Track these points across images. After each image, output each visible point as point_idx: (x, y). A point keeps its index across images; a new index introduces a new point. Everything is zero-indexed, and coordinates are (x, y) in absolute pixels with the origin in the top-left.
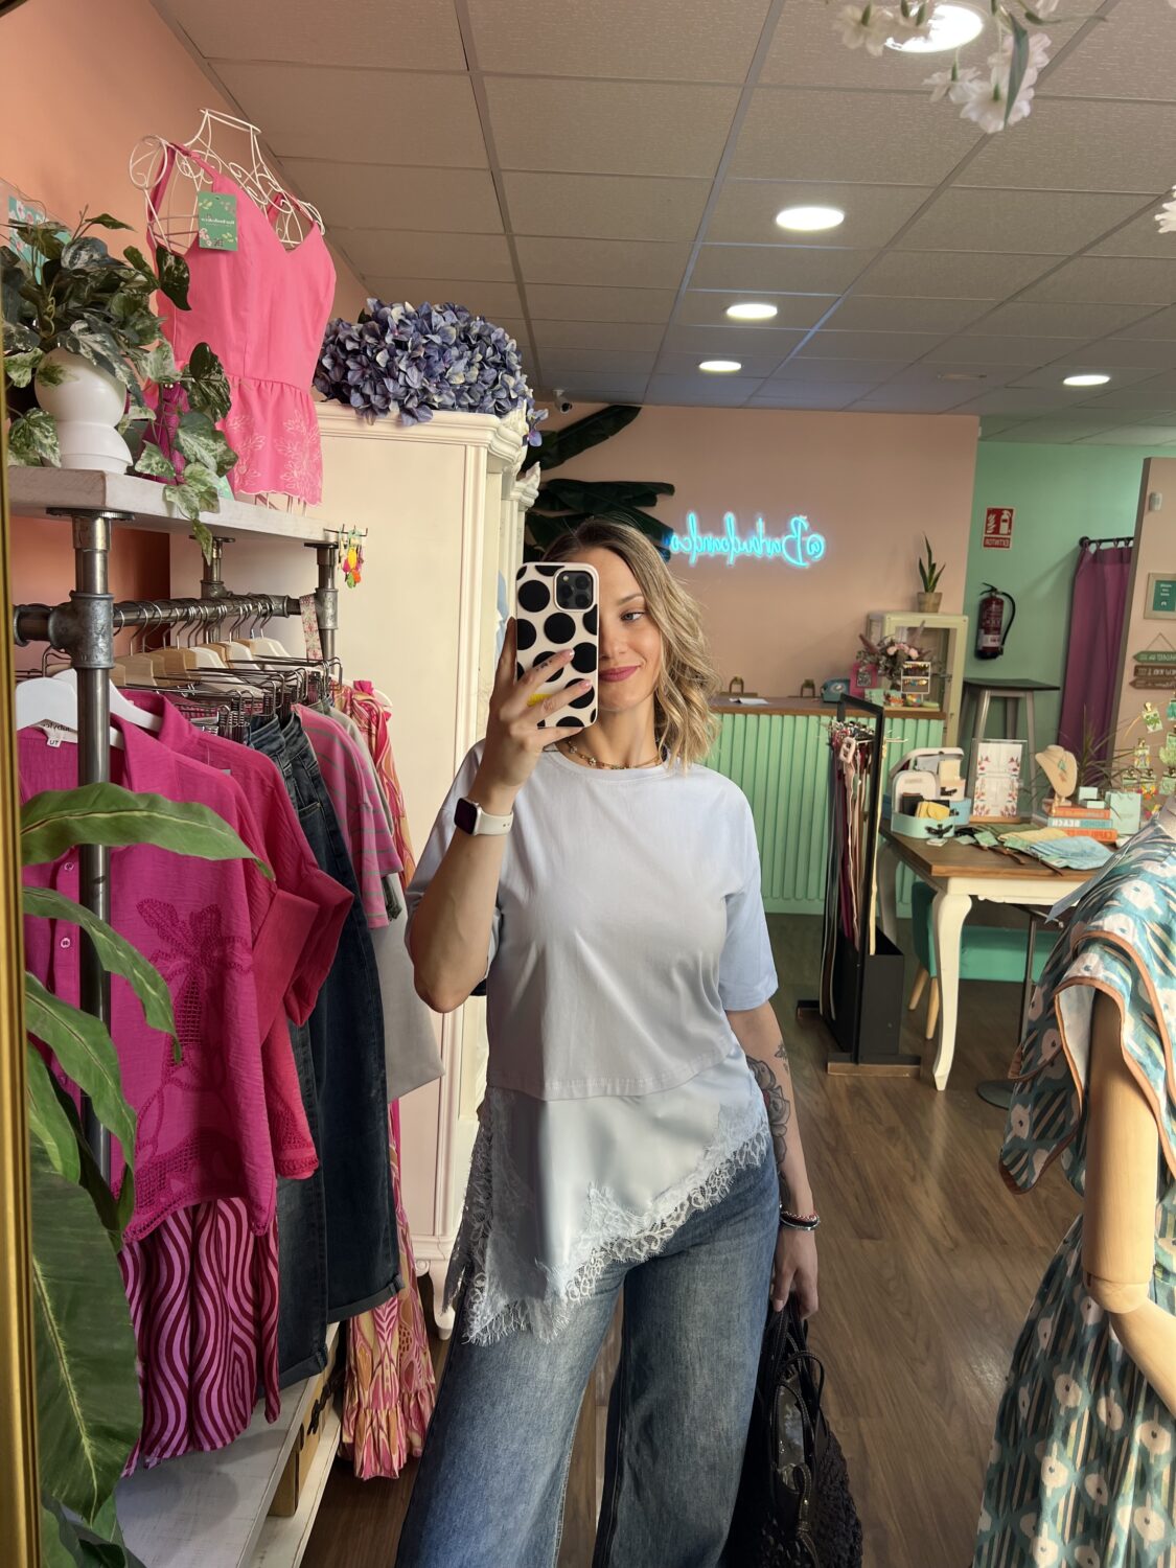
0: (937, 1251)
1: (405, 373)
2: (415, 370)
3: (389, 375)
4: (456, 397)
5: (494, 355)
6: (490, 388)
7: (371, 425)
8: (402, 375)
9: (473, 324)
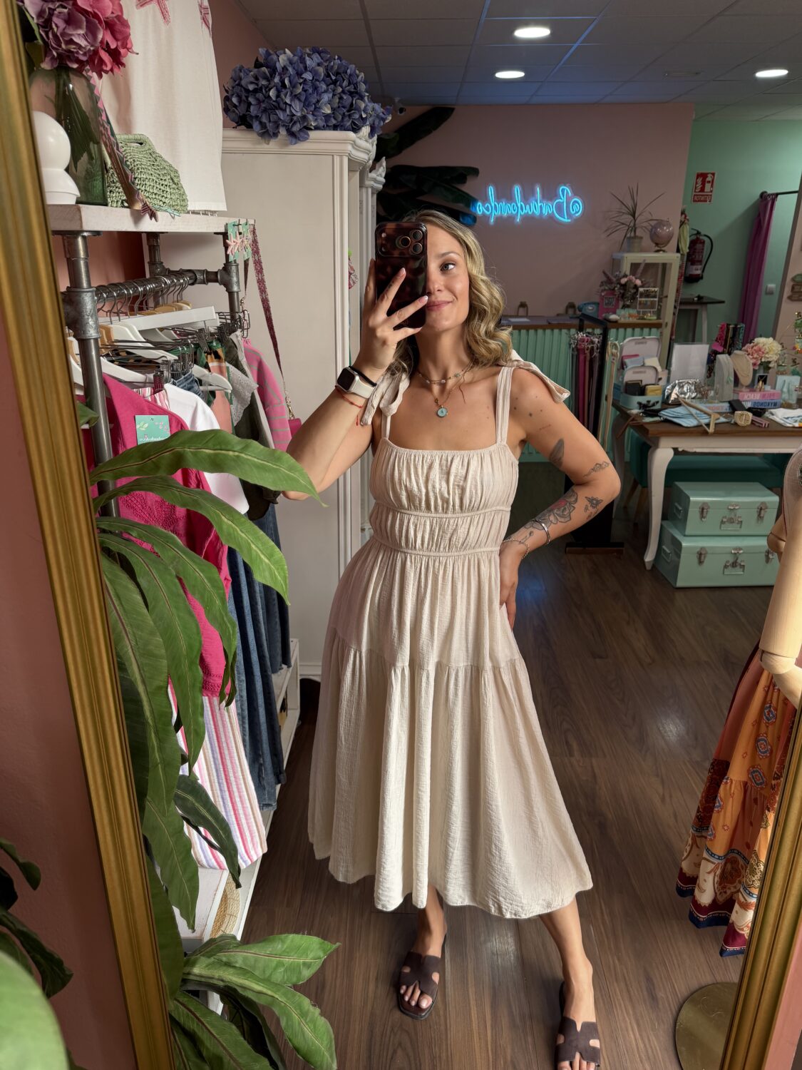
0: (642, 665)
1: (290, 105)
2: (297, 102)
3: (279, 106)
4: (326, 121)
5: (349, 86)
6: (348, 111)
7: (268, 144)
8: (288, 106)
9: (333, 63)
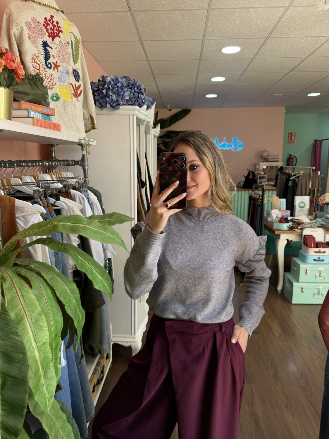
0: (275, 337)
1: (112, 96)
2: (114, 94)
3: (107, 96)
4: (127, 102)
5: (137, 89)
6: (137, 99)
7: (102, 111)
8: (111, 96)
9: (131, 81)
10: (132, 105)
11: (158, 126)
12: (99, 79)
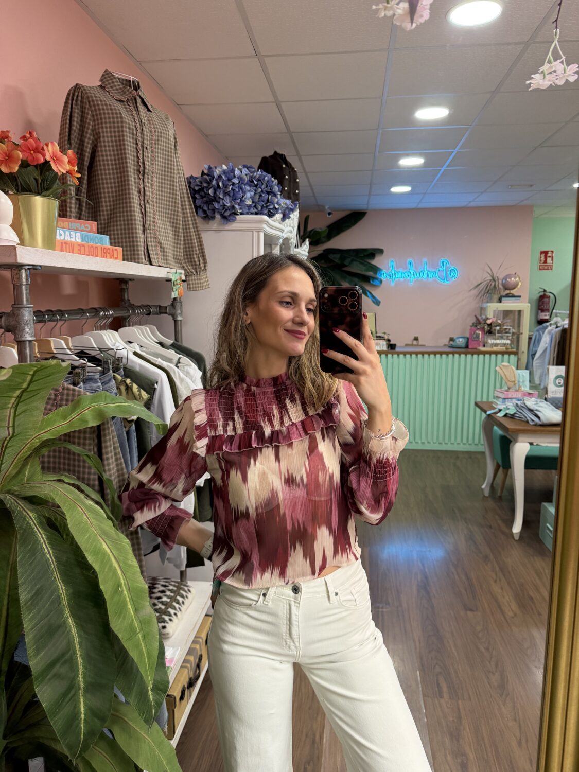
0: (505, 618)
1: (223, 199)
2: (228, 197)
3: (215, 200)
4: (249, 209)
5: (266, 188)
6: (266, 204)
8: (221, 200)
9: (255, 174)
10: (257, 214)
11: (305, 244)
12: (203, 172)
